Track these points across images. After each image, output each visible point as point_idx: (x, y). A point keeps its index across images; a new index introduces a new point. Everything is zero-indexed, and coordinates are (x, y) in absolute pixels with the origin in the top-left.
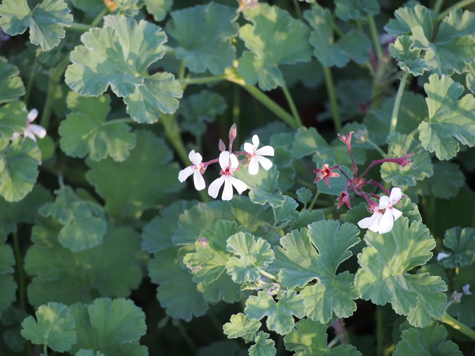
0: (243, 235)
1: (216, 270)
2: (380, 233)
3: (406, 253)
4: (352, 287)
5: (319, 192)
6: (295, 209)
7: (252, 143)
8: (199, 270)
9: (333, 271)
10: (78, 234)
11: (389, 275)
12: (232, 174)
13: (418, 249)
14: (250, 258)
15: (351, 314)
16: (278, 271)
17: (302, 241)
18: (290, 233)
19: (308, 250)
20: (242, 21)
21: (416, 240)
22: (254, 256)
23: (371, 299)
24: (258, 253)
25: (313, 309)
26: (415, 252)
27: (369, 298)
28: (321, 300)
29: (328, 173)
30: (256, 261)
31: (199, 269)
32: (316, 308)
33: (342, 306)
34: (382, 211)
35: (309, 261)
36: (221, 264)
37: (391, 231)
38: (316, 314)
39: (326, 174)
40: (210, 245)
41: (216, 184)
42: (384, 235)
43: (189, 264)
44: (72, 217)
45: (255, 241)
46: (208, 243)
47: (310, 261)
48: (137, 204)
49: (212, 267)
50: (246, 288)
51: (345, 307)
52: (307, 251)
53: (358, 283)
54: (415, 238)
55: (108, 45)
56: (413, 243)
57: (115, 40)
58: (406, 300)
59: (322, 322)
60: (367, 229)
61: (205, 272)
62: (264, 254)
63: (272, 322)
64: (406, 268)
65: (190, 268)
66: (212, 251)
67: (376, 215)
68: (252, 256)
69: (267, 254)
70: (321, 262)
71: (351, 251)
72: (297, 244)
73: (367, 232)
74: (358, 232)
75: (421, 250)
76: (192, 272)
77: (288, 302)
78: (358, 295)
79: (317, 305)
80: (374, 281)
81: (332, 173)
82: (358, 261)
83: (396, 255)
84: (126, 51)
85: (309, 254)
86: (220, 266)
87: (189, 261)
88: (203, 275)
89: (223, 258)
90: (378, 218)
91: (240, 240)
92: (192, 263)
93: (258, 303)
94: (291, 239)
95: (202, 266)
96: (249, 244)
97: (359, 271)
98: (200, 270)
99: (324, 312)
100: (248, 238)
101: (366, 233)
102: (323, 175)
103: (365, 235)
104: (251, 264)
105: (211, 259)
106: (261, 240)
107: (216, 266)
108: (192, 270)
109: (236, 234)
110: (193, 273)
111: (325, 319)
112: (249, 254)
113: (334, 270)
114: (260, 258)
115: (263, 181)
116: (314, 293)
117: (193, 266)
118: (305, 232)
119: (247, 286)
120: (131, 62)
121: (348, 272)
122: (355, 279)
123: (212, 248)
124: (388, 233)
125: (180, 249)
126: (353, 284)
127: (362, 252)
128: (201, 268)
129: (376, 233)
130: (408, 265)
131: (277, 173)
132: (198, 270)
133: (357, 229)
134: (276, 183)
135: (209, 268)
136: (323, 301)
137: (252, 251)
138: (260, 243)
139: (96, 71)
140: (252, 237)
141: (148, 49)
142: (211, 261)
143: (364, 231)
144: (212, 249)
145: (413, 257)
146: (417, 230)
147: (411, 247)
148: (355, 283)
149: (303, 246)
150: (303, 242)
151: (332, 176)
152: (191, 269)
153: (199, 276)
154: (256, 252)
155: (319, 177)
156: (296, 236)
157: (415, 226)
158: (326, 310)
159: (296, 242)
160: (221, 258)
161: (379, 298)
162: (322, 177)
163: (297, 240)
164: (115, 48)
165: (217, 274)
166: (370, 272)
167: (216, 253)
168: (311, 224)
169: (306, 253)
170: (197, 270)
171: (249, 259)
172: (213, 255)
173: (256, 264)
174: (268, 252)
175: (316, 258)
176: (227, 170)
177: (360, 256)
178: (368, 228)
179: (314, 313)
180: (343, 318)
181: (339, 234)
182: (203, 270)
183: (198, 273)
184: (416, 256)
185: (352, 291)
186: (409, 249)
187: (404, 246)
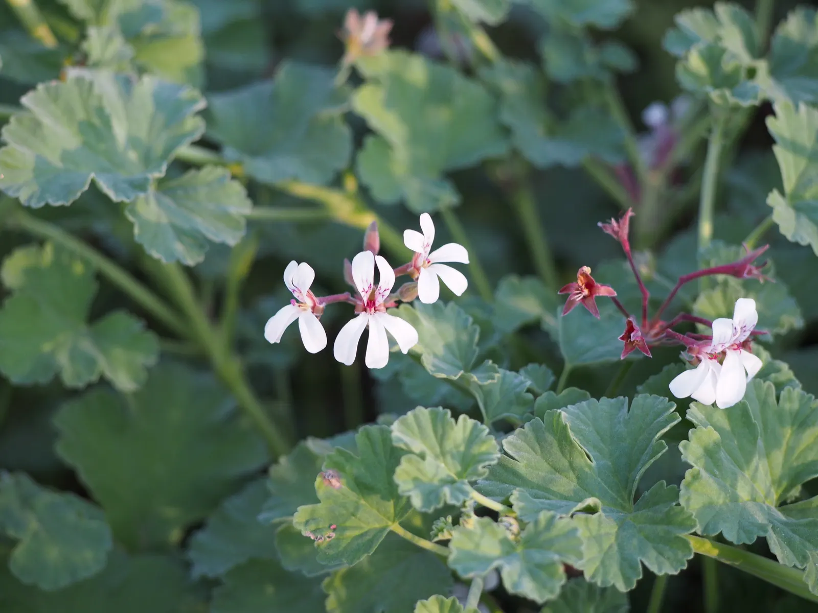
0: (423, 413)
1: (368, 538)
2: (721, 405)
3: (778, 456)
4: (678, 509)
5: (568, 367)
6: (525, 391)
7: (420, 231)
8: (331, 541)
9: (626, 498)
10: (53, 553)
11: (749, 498)
12: (383, 308)
13: (802, 447)
14: (446, 464)
15: (684, 565)
16: (510, 494)
17: (550, 438)
18: (522, 427)
19: (568, 456)
20: (356, 79)
21: (795, 427)
22: (453, 457)
23: (721, 532)
24: (462, 449)
25: (598, 563)
26: (796, 455)
27: (717, 531)
28: (611, 547)
29: (590, 291)
30: (459, 468)
31: (329, 537)
32: (603, 563)
33: (661, 553)
34: (720, 357)
35: (572, 481)
36: (377, 526)
37: (743, 399)
38: (605, 574)
39: (586, 292)
40: (348, 484)
41: (350, 332)
42: (729, 411)
43: (306, 530)
44: (33, 524)
45: (453, 420)
46: (344, 481)
47: (575, 480)
48: (171, 512)
49: (357, 533)
50: (443, 535)
51: (669, 554)
52: (566, 458)
53: (688, 500)
54: (793, 425)
55: (81, 115)
56: (791, 435)
57: (94, 102)
58: (797, 537)
59: (622, 588)
60: (690, 400)
61: (344, 544)
62: (476, 450)
63: (515, 578)
64: (780, 491)
65: (310, 537)
66: (353, 496)
67: (706, 365)
68: (449, 458)
69: (484, 448)
70: (599, 480)
71: (663, 441)
72: (541, 447)
73: (692, 405)
74: (672, 406)
75: (809, 448)
76: (316, 544)
77: (544, 537)
78: (693, 524)
79: (606, 556)
80: (721, 501)
81: (598, 288)
82: (682, 457)
83: (759, 459)
84: (120, 131)
85: (571, 464)
86: (375, 529)
87: (307, 523)
88: (341, 549)
89: (378, 510)
90: (712, 370)
91: (420, 426)
92: (313, 526)
93: (477, 545)
94: (526, 441)
95: (334, 530)
96: (440, 431)
97: (688, 474)
98: (334, 539)
99: (622, 569)
100: (436, 420)
101: (690, 407)
102: (580, 295)
103: (688, 411)
104: (449, 476)
105: (353, 515)
106: (465, 420)
107: (366, 530)
108: (314, 541)
109: (410, 414)
110: (319, 546)
111: (627, 580)
112: (443, 454)
113: (630, 494)
114: (467, 461)
115: (448, 347)
116: (594, 533)
117: (314, 532)
118: (555, 419)
119: (445, 531)
120: (133, 156)
121: (662, 484)
122: (681, 493)
123: (353, 490)
124: (737, 404)
125: (280, 529)
126: (679, 504)
127: (688, 439)
128: (334, 535)
129: (709, 406)
130: (785, 484)
131: (475, 331)
132: (328, 540)
133: (669, 401)
134: (475, 351)
135: (351, 534)
136: (616, 548)
137: (449, 445)
138: (465, 427)
139: (59, 165)
140: (446, 414)
141: (167, 125)
142: (353, 518)
143: (684, 404)
144: (354, 493)
145: (795, 464)
146: (796, 406)
147: (787, 444)
148: (682, 501)
149: (556, 449)
150: (555, 440)
151: (601, 295)
152: (312, 538)
153: (331, 552)
154: (457, 447)
155: (572, 299)
156: (536, 430)
157: (790, 399)
158: (626, 564)
159: (539, 444)
160: (375, 511)
161: (738, 531)
162: (578, 298)
163: (540, 440)
164: (96, 121)
165: (371, 542)
166: (711, 481)
167: (362, 502)
168: (564, 408)
169: (565, 463)
170: (325, 539)
171: (443, 465)
172: (357, 507)
173: (460, 475)
174: (484, 442)
175: (587, 469)
176: (371, 303)
177: (685, 447)
178: (693, 397)
179: (601, 570)
180: (666, 575)
181: (629, 418)
182: (338, 539)
183: (330, 546)
184: (800, 462)
185: (680, 519)
186: (784, 447)
187: (772, 442)
